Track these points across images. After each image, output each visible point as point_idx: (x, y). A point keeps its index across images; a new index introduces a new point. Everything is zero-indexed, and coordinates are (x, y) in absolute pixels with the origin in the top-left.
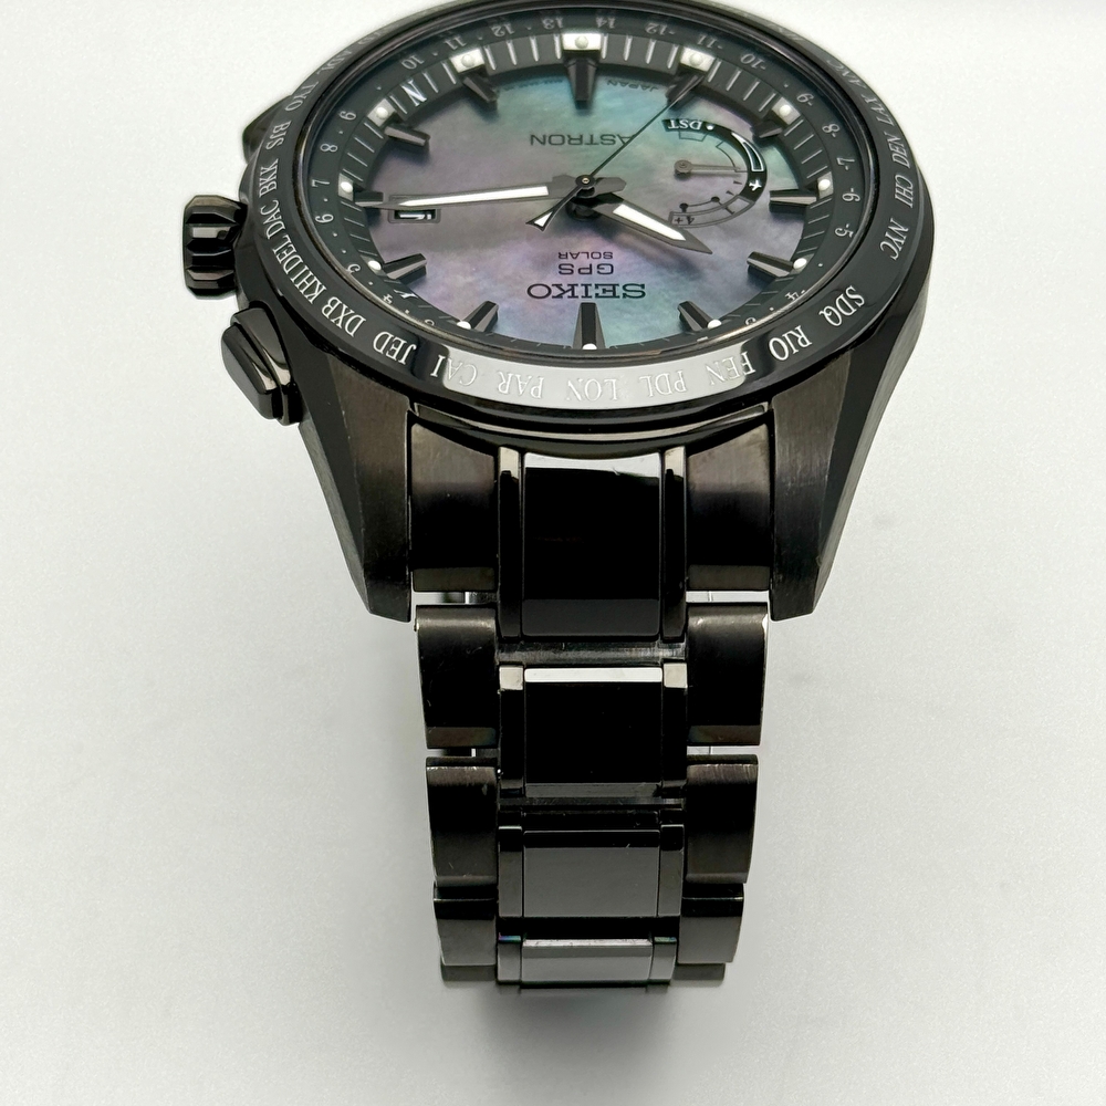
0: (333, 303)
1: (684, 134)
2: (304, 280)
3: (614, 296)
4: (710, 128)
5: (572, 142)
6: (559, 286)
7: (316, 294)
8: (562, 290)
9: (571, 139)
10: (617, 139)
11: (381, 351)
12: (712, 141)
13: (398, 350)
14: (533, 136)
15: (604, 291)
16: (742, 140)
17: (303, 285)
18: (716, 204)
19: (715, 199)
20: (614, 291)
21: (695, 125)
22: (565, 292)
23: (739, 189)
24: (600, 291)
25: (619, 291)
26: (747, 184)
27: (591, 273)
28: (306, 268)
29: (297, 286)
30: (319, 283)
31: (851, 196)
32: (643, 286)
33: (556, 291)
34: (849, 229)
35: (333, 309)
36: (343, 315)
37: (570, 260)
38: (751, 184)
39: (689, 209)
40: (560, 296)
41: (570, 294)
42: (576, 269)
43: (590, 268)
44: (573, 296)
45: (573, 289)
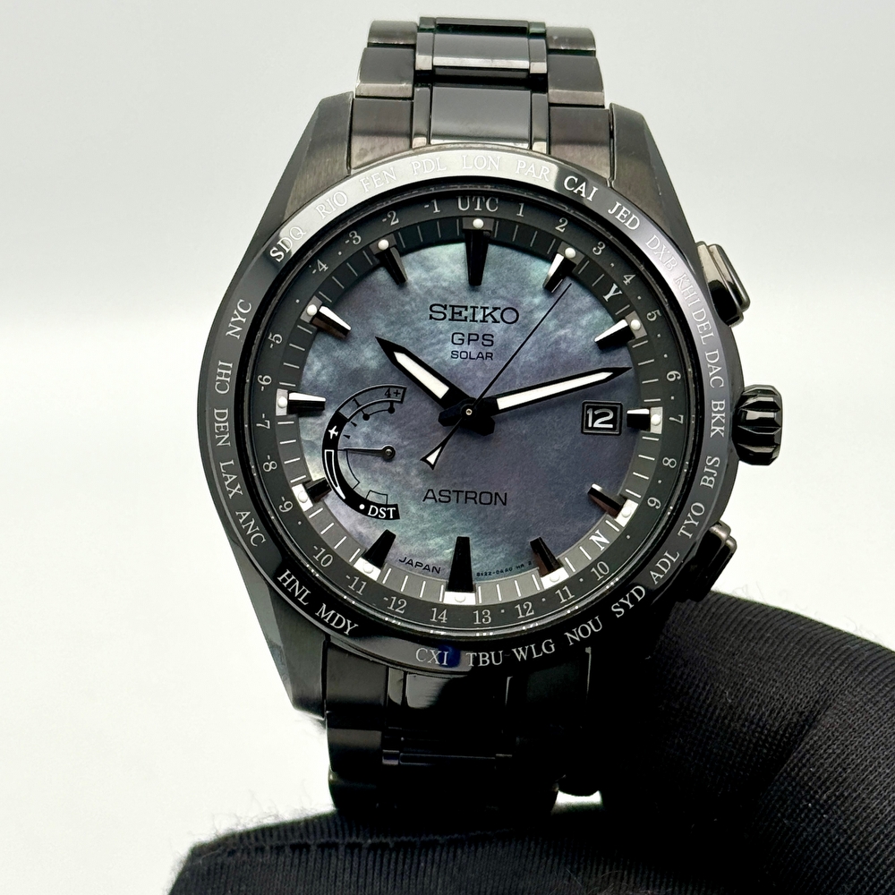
1: (382, 501)
3: (453, 307)
4: (362, 507)
5: (473, 495)
6: (495, 321)
8: (493, 317)
9: (474, 499)
10: (437, 497)
11: (634, 216)
12: (362, 490)
14: (505, 504)
15: (460, 313)
16: (338, 489)
18: (365, 411)
19: (366, 417)
20: (453, 313)
21: (374, 511)
22: (490, 314)
24: (464, 313)
25: (449, 313)
26: (339, 435)
27: (470, 335)
31: (265, 381)
32: (431, 317)
33: (497, 315)
34: (271, 341)
37: (485, 350)
38: (336, 434)
39: (388, 406)
40: (495, 309)
41: (487, 312)
42: (480, 340)
43: (469, 340)
44: (484, 308)
45: (484, 316)
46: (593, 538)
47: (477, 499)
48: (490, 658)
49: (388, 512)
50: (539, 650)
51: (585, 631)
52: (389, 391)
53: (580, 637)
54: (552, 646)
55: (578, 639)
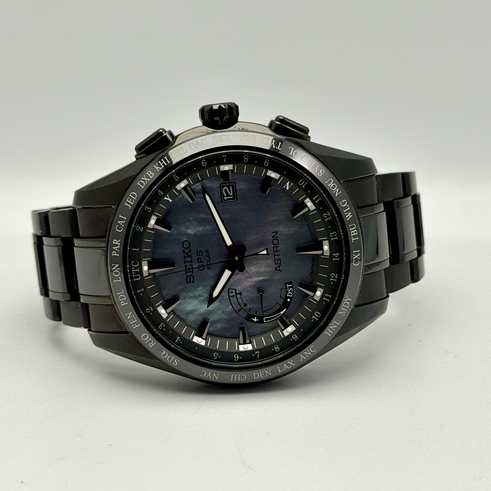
0: (151, 175)
1: (284, 291)
2: (164, 162)
3: (186, 272)
4: (289, 300)
5: (275, 248)
6: (190, 251)
7: (157, 168)
8: (188, 253)
9: (277, 247)
10: (278, 265)
11: (130, 195)
12: (281, 301)
13: (130, 202)
14: (277, 232)
15: (189, 268)
16: (282, 312)
17: (162, 162)
18: (243, 306)
19: (246, 305)
20: (189, 272)
21: (290, 294)
22: (187, 254)
23: (251, 313)
24: (189, 266)
25: (190, 274)
26: (256, 316)
27: (198, 262)
28: (169, 162)
29: (162, 160)
30: (161, 168)
31: (237, 358)
32: (193, 282)
33: (187, 251)
34: (218, 357)
35: (149, 175)
36: (146, 179)
37: (205, 254)
38: (256, 318)
39: (238, 296)
40: (184, 252)
41: (186, 256)
42: (200, 257)
43: (201, 262)
44: (185, 257)
45: (189, 256)
46: (287, 188)
47: (277, 246)
48: (353, 230)
49: (290, 287)
50: (346, 207)
51: (334, 187)
52: (231, 296)
53: (337, 189)
54: (343, 201)
55: (338, 190)
